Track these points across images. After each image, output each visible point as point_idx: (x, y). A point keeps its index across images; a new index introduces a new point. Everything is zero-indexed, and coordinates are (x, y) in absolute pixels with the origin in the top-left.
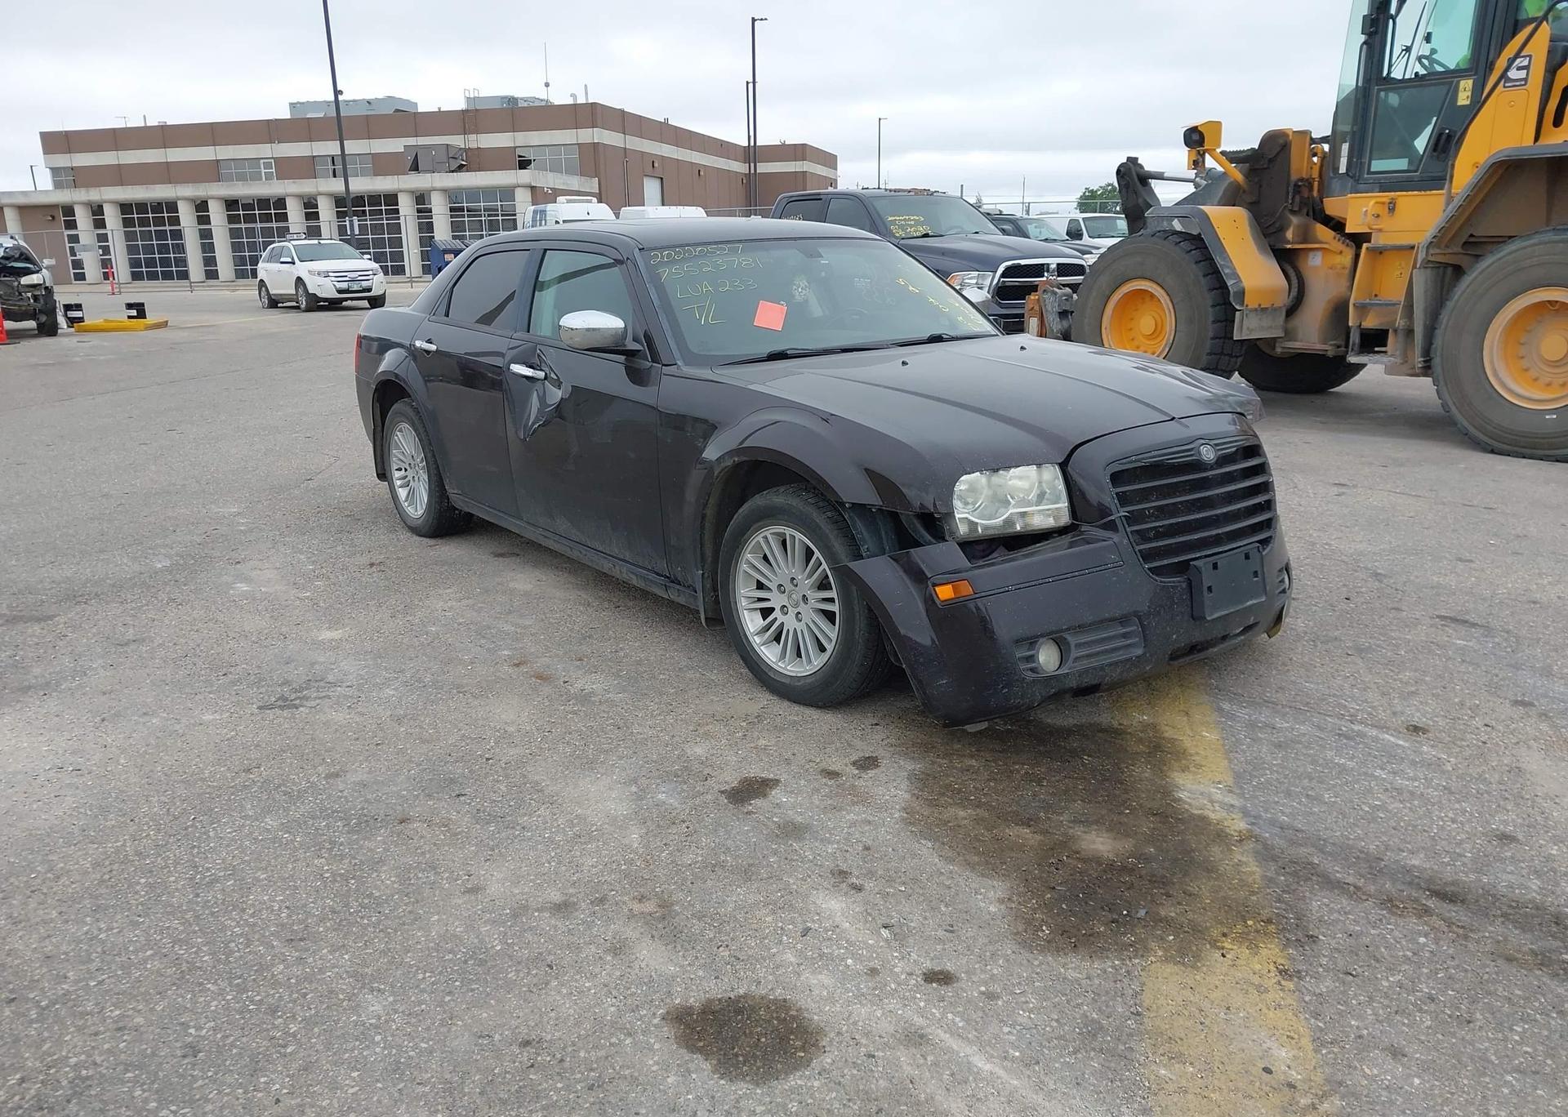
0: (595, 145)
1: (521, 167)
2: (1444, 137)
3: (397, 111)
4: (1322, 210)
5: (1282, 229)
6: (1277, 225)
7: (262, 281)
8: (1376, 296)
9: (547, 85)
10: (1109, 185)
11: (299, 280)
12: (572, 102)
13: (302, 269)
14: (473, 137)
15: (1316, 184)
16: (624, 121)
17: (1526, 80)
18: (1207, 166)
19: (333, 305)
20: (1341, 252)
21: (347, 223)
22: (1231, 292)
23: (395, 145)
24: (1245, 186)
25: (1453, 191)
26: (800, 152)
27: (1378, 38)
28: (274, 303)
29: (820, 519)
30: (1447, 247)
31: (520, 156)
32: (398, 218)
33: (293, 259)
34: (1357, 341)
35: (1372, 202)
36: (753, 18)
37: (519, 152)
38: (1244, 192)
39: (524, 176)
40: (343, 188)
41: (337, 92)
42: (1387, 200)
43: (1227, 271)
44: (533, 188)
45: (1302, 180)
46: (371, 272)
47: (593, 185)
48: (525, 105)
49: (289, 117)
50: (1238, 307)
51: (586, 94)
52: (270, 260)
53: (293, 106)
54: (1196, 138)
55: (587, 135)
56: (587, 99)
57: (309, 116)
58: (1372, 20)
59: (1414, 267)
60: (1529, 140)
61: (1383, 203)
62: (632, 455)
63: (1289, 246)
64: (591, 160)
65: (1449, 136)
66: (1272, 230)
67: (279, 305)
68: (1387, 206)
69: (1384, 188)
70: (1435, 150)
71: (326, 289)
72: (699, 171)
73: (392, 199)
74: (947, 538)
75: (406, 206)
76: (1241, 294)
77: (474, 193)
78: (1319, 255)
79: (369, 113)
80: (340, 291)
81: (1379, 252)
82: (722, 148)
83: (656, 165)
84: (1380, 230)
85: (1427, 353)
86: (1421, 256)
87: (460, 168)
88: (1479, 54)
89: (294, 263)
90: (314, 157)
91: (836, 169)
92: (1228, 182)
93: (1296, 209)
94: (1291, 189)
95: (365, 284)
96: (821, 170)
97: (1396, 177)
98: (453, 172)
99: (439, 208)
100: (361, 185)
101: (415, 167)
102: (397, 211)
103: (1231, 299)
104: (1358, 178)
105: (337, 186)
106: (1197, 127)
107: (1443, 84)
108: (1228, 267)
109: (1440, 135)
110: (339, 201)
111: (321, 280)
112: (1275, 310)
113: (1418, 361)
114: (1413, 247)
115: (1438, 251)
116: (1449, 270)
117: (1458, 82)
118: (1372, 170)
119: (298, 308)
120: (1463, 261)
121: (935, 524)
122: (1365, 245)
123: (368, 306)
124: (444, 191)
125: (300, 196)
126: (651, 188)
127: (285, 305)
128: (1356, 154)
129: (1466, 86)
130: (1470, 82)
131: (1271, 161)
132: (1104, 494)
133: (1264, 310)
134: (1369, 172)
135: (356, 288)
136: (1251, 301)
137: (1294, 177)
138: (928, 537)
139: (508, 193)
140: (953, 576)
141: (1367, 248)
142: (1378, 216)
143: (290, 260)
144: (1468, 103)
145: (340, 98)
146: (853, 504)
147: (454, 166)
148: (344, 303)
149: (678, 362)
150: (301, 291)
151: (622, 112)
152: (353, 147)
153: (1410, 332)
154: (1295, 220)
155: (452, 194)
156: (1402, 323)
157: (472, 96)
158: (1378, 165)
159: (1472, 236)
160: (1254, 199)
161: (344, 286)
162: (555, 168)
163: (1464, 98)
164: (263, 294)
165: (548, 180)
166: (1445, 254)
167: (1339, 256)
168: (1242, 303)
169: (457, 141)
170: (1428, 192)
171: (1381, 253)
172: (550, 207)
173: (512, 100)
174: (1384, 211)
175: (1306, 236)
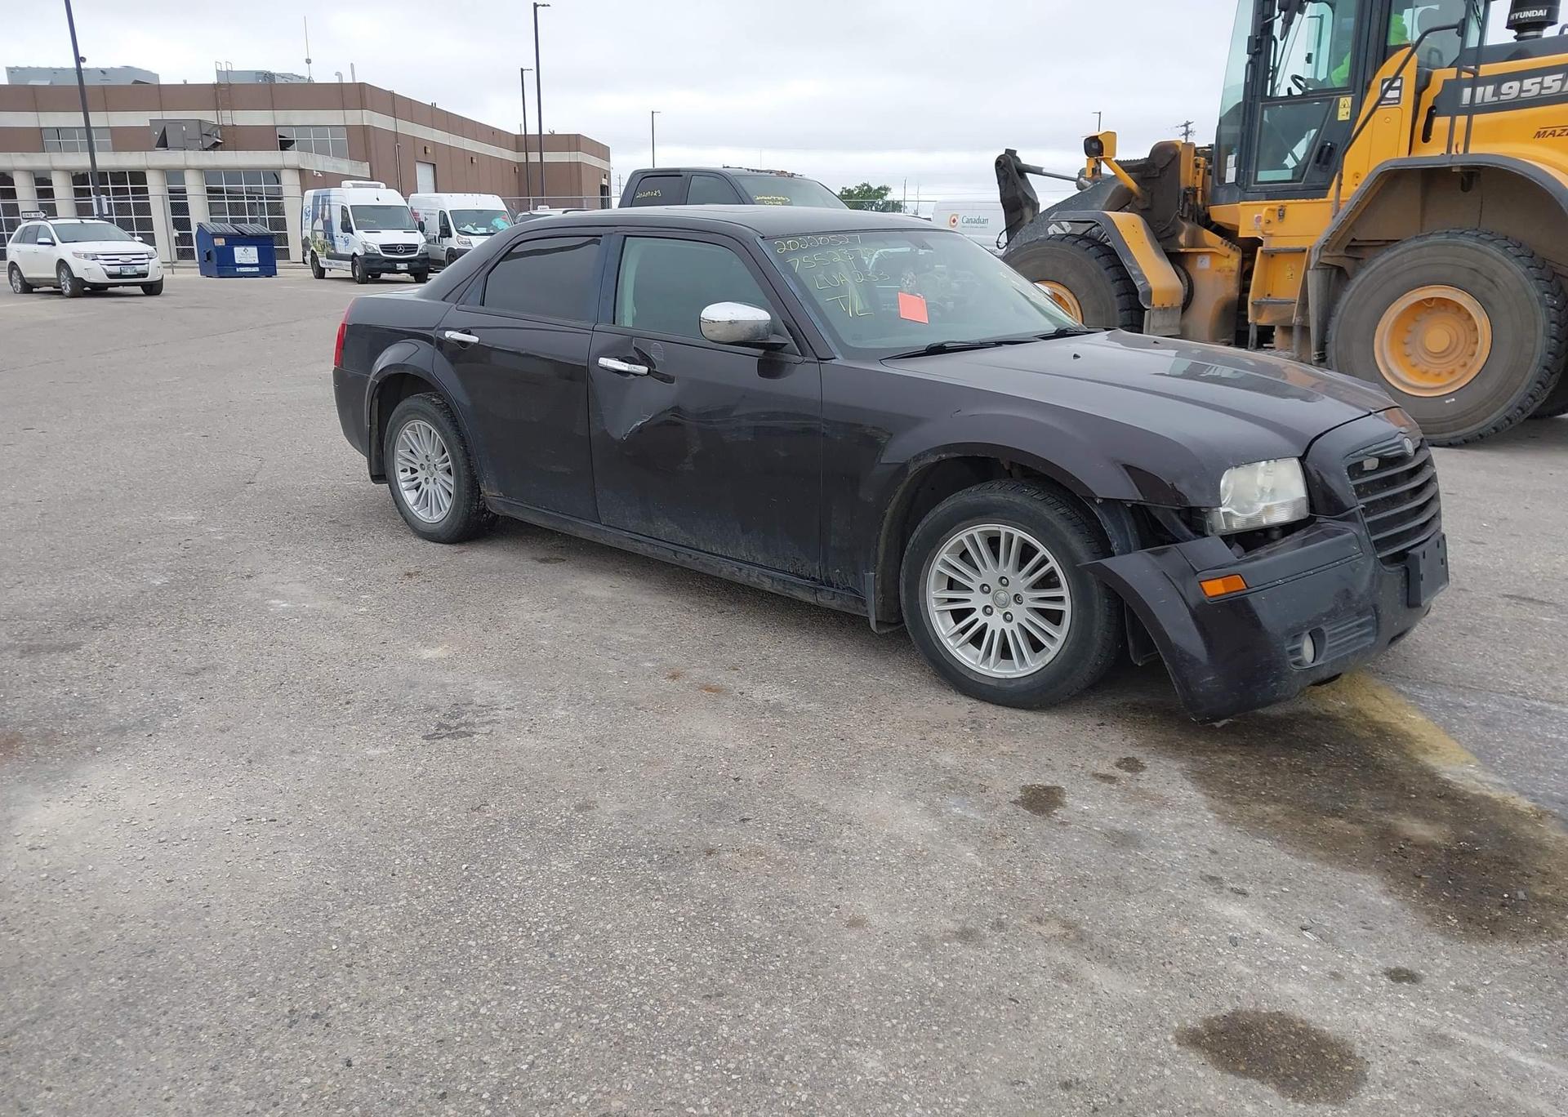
0: (365, 129)
1: (283, 149)
2: (1326, 150)
3: (136, 82)
4: (1208, 216)
5: (1174, 235)
6: (1171, 230)
7: (13, 264)
8: (1269, 295)
9: (308, 61)
10: (865, 185)
11: (62, 264)
12: (337, 82)
13: (65, 251)
14: (226, 113)
15: (1200, 193)
16: (393, 104)
17: (1399, 99)
18: (1102, 172)
19: (97, 290)
20: (1228, 257)
21: (94, 202)
22: (1140, 292)
23: (140, 119)
24: (1139, 194)
25: (1341, 199)
26: (574, 142)
27: (1262, 57)
28: (28, 287)
29: (1053, 516)
30: (1333, 250)
31: (280, 137)
32: (147, 198)
33: (52, 239)
34: (1255, 336)
35: (1265, 209)
36: (535, 4)
37: (279, 132)
38: (1137, 199)
39: (291, 157)
40: (88, 164)
41: (79, 60)
42: (1277, 207)
43: (1134, 272)
44: (301, 171)
45: (1189, 189)
46: (146, 256)
47: (364, 169)
48: (283, 81)
49: (7, 83)
50: (1146, 307)
51: (353, 73)
52: (22, 239)
53: (11, 71)
54: (1095, 147)
55: (355, 117)
56: (354, 78)
57: (31, 83)
58: (1257, 40)
59: (1307, 268)
60: (1404, 154)
61: (1273, 210)
62: (782, 454)
63: (1182, 250)
64: (361, 143)
65: (1331, 148)
66: (1166, 234)
67: (34, 290)
68: (1277, 213)
69: (1270, 196)
70: (1318, 161)
71: (95, 273)
72: (472, 158)
73: (139, 176)
74: (1210, 533)
75: (155, 186)
76: (1149, 294)
77: (233, 174)
78: (1207, 259)
79: (106, 83)
80: (111, 276)
81: (1271, 254)
82: (493, 135)
83: (429, 151)
84: (1271, 235)
85: (1322, 346)
86: (1314, 259)
87: (215, 146)
88: (1357, 72)
89: (54, 244)
90: (41, 129)
91: (609, 161)
92: (1116, 185)
93: (1185, 216)
94: (1181, 196)
95: (139, 268)
96: (594, 161)
97: (1278, 187)
98: (207, 150)
99: (195, 189)
100: (108, 160)
101: (163, 143)
102: (146, 190)
103: (1140, 299)
104: (1245, 187)
105: (81, 161)
106: (1097, 137)
107: (1325, 100)
108: (1135, 269)
109: (1323, 147)
110: (79, 179)
111: (89, 263)
112: (1174, 309)
113: (1314, 354)
114: (1304, 251)
115: (1327, 254)
116: (1335, 271)
117: (1338, 100)
118: (1259, 180)
119: (61, 293)
120: (1347, 264)
121: (1195, 520)
122: (1260, 249)
123: (142, 292)
124: (200, 170)
125: (31, 172)
126: (424, 174)
127: (41, 289)
128: (1242, 166)
129: (1345, 102)
130: (1349, 99)
131: (1162, 170)
132: (1343, 487)
133: (1166, 309)
134: (1256, 182)
135: (129, 272)
136: (1156, 301)
137: (1183, 186)
138: (1188, 532)
139: (275, 175)
140: (1220, 570)
141: (1262, 252)
142: (1269, 222)
143: (50, 241)
144: (1348, 118)
145: (83, 65)
146: (1104, 499)
147: (209, 142)
148: (110, 289)
149: (837, 356)
150: (64, 275)
151: (392, 94)
152: (98, 119)
153: (1305, 329)
154: (1187, 226)
155: (207, 173)
156: (1298, 320)
157: (224, 69)
158: (1264, 176)
159: (1354, 240)
160: (1147, 206)
161: (116, 269)
162: (322, 150)
163: (1343, 114)
164: (14, 277)
165: (318, 163)
166: (1332, 257)
167: (1226, 260)
168: (1149, 302)
169: (209, 116)
170: (1315, 200)
171: (1272, 256)
172: (334, 191)
173: (269, 76)
174: (1274, 218)
175: (1194, 241)
